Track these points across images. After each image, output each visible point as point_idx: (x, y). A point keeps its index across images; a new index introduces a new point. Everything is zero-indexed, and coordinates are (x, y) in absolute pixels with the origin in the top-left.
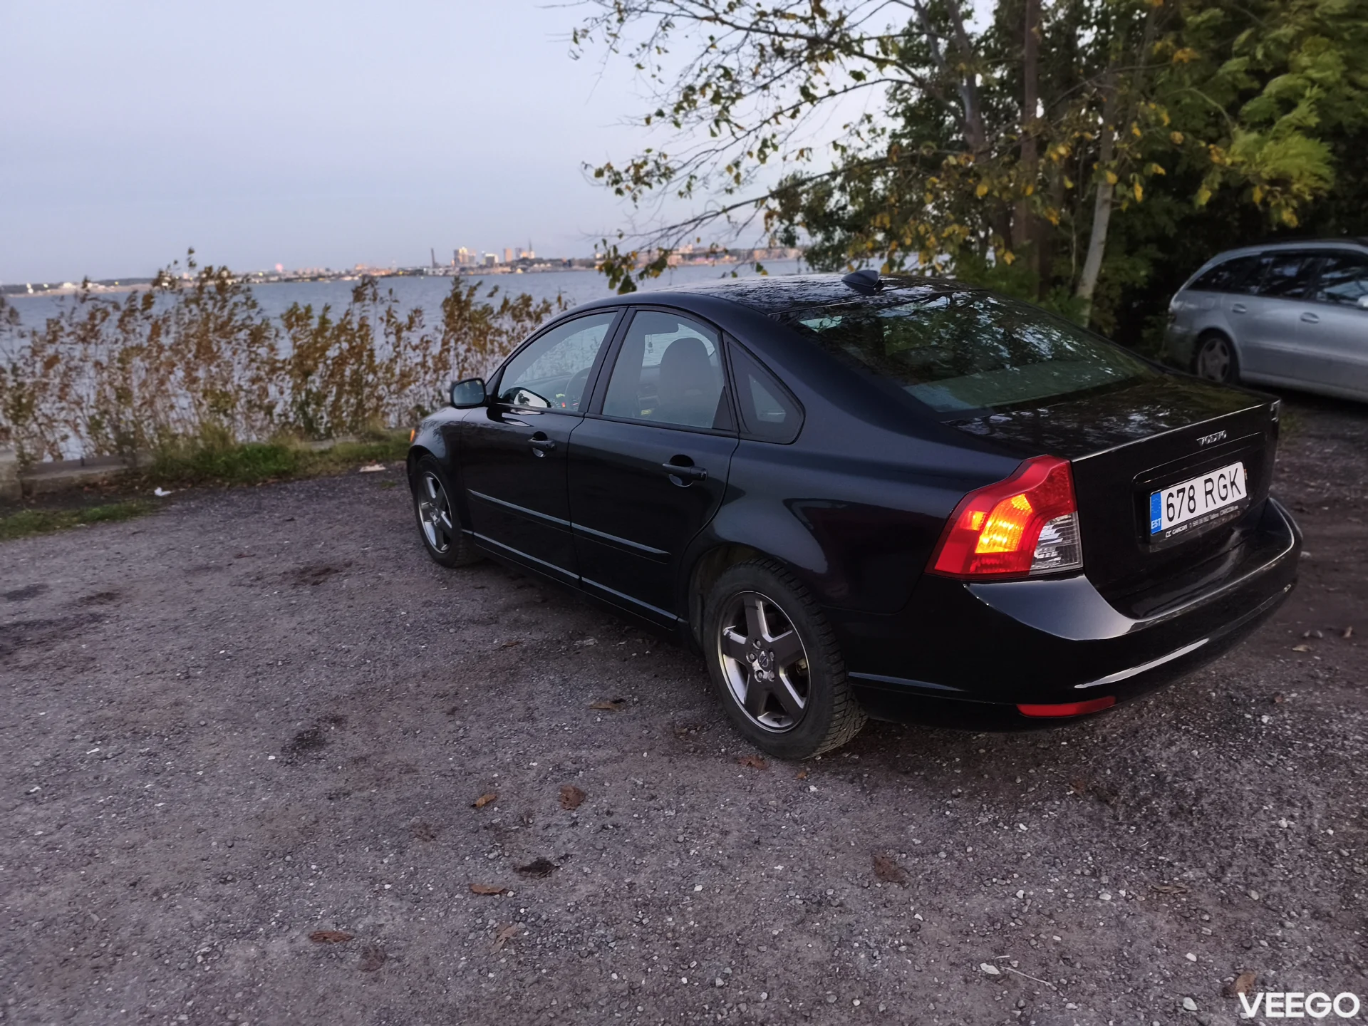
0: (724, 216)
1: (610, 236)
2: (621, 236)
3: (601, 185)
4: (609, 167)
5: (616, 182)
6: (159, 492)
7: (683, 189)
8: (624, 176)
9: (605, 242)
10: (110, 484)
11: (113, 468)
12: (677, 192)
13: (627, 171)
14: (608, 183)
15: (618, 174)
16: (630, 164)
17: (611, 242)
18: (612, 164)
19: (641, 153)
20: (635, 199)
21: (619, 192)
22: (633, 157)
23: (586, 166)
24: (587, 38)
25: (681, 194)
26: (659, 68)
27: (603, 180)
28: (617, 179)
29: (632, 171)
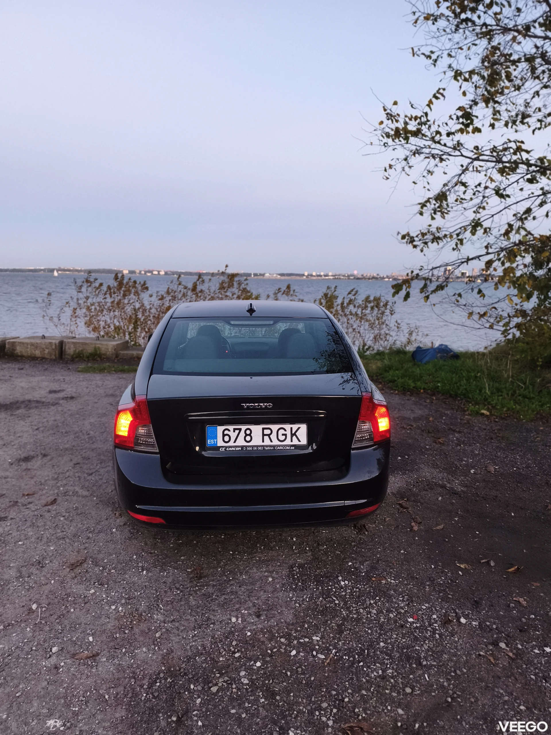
1: (416, 269)
3: (404, 243)
4: (408, 234)
5: (412, 242)
7: (455, 247)
8: (416, 239)
9: (412, 272)
12: (451, 248)
13: (417, 236)
14: (407, 242)
15: (413, 237)
16: (419, 232)
17: (415, 272)
18: (410, 233)
19: (426, 226)
20: (422, 251)
21: (415, 246)
22: (421, 229)
23: (398, 233)
24: (393, 169)
25: (454, 249)
26: (428, 183)
27: (405, 241)
28: (412, 240)
29: (420, 236)
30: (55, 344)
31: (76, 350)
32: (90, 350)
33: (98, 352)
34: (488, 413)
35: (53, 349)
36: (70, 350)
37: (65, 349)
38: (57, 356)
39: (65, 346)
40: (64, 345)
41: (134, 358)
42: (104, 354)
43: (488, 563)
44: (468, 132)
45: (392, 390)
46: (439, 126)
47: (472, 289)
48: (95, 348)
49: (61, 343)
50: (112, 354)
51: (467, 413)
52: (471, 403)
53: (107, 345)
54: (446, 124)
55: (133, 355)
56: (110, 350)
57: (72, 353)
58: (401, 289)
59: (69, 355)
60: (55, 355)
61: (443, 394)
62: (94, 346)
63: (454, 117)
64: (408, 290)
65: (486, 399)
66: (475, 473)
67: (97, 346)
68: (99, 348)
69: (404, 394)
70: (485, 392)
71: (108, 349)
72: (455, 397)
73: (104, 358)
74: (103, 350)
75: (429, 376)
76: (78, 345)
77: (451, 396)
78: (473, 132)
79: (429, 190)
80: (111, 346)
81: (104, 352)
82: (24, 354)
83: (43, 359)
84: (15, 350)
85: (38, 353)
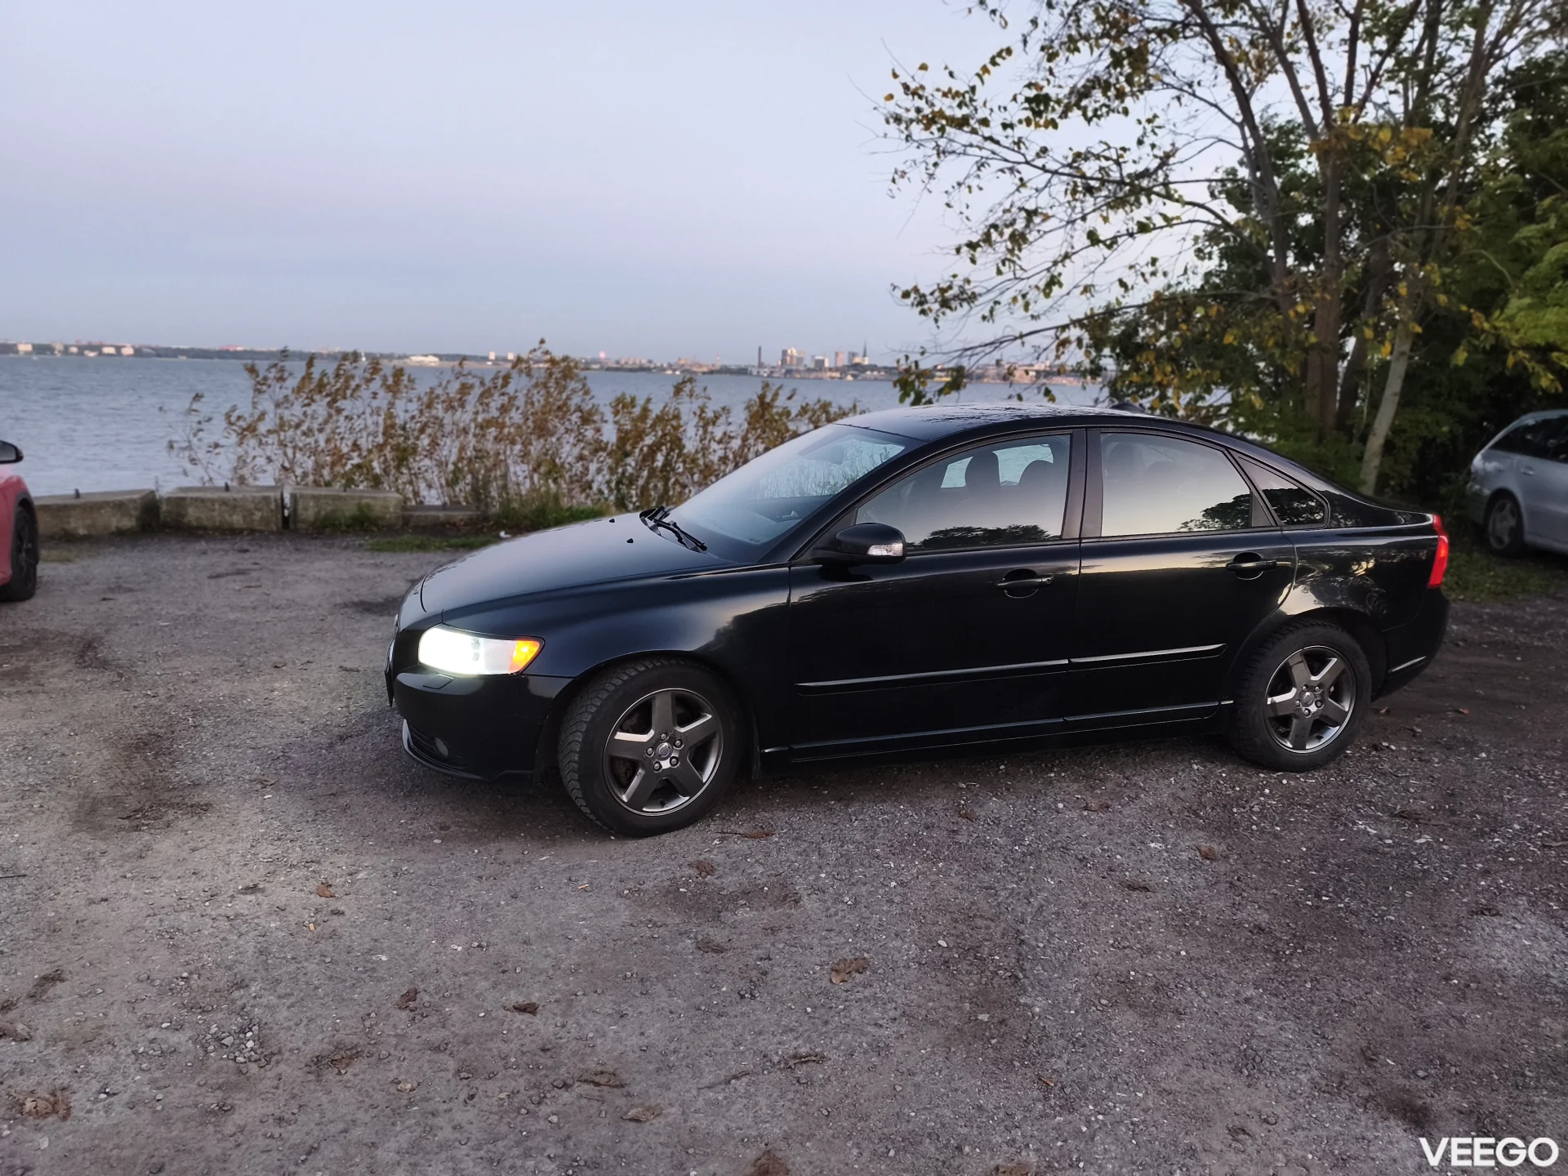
0: (1019, 341)
1: (913, 352)
2: (923, 353)
3: (907, 305)
4: (916, 290)
5: (921, 303)
6: (501, 533)
7: (987, 314)
8: (929, 298)
9: (907, 357)
10: (466, 525)
11: (469, 513)
12: (980, 315)
13: (932, 294)
14: (913, 304)
15: (924, 296)
16: (935, 287)
17: (912, 358)
18: (919, 287)
19: (947, 277)
20: (936, 320)
21: (923, 312)
22: (939, 281)
23: (895, 287)
24: (906, 179)
25: (984, 318)
26: (968, 205)
27: (909, 301)
28: (922, 301)
29: (937, 294)
30: (276, 501)
31: (319, 512)
32: (350, 510)
33: (369, 514)
35: (272, 511)
36: (309, 511)
37: (295, 509)
38: (280, 524)
39: (296, 503)
41: (443, 524)
42: (383, 518)
44: (1037, 125)
46: (992, 110)
48: (360, 506)
50: (397, 518)
53: (385, 499)
54: (1005, 109)
55: (438, 517)
56: (392, 510)
57: (312, 519)
58: (910, 388)
59: (303, 521)
60: (273, 525)
62: (356, 502)
63: (1021, 99)
67: (364, 501)
68: (368, 506)
71: (387, 508)
73: (383, 526)
74: (378, 509)
76: (323, 501)
78: (1046, 126)
79: (968, 218)
80: (394, 502)
81: (380, 514)
82: (205, 523)
83: (252, 531)
84: (184, 516)
85: (237, 520)
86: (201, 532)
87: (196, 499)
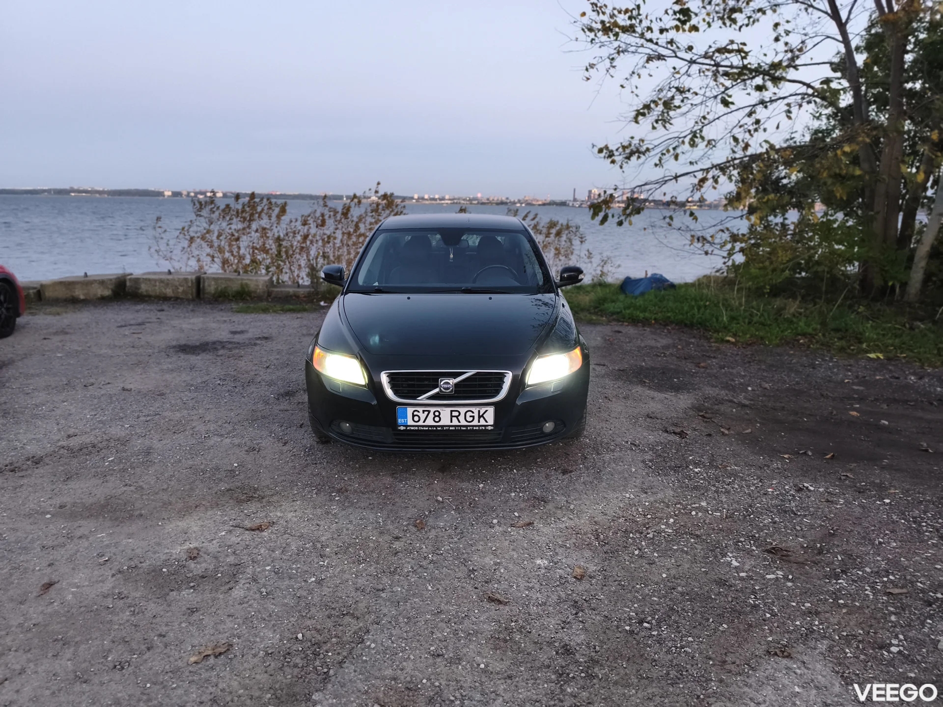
0: (674, 180)
1: (610, 189)
2: (615, 189)
3: (601, 158)
4: (607, 147)
5: (610, 156)
6: (322, 303)
7: (658, 162)
8: (616, 153)
9: (605, 192)
12: (653, 164)
13: (617, 150)
14: (605, 157)
15: (612, 151)
16: (620, 145)
17: (609, 192)
18: (609, 146)
19: (628, 138)
20: (621, 167)
21: (613, 162)
22: (622, 141)
23: (593, 146)
24: (595, 69)
25: (656, 165)
26: (637, 88)
27: (602, 155)
28: (611, 155)
29: (621, 150)
30: (192, 281)
31: (217, 288)
32: (235, 287)
33: (246, 290)
34: (733, 340)
35: (189, 287)
36: (211, 288)
37: (204, 286)
38: (194, 295)
39: (204, 282)
40: (202, 281)
41: (291, 296)
42: (255, 292)
43: (805, 453)
44: (684, 30)
45: (620, 321)
46: (651, 21)
47: (685, 212)
48: (242, 285)
49: (199, 280)
50: (264, 292)
51: (712, 340)
52: (710, 331)
53: (257, 281)
54: (661, 19)
55: (289, 292)
56: (260, 287)
57: (213, 292)
58: (600, 211)
59: (209, 293)
60: (192, 295)
61: (677, 324)
62: (240, 282)
63: (671, 12)
64: (607, 211)
65: (725, 328)
66: (753, 390)
67: (244, 282)
68: (247, 285)
69: (636, 326)
70: (723, 320)
71: (258, 286)
72: (691, 326)
73: (255, 297)
74: (252, 286)
75: (655, 306)
76: (220, 281)
77: (686, 325)
78: (690, 31)
79: (637, 96)
80: (262, 282)
81: (253, 290)
82: (151, 293)
83: (177, 298)
84: (139, 289)
85: (169, 292)
86: (146, 299)
87: (146, 279)
